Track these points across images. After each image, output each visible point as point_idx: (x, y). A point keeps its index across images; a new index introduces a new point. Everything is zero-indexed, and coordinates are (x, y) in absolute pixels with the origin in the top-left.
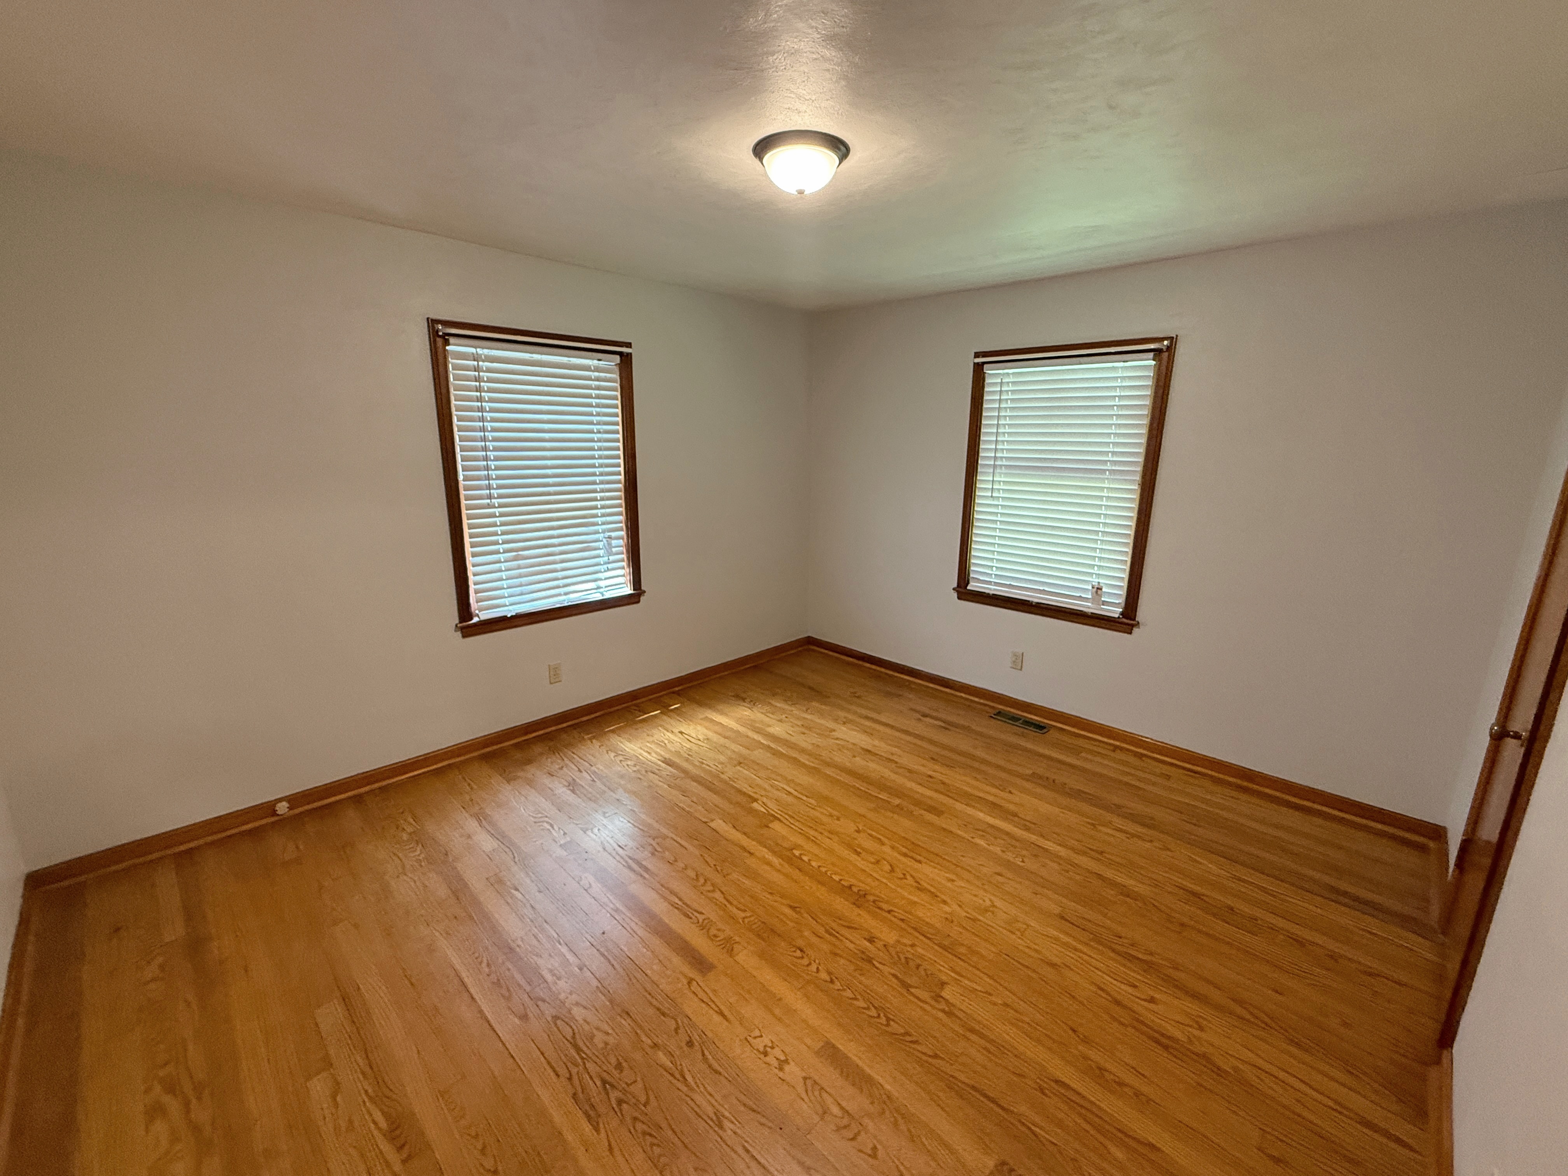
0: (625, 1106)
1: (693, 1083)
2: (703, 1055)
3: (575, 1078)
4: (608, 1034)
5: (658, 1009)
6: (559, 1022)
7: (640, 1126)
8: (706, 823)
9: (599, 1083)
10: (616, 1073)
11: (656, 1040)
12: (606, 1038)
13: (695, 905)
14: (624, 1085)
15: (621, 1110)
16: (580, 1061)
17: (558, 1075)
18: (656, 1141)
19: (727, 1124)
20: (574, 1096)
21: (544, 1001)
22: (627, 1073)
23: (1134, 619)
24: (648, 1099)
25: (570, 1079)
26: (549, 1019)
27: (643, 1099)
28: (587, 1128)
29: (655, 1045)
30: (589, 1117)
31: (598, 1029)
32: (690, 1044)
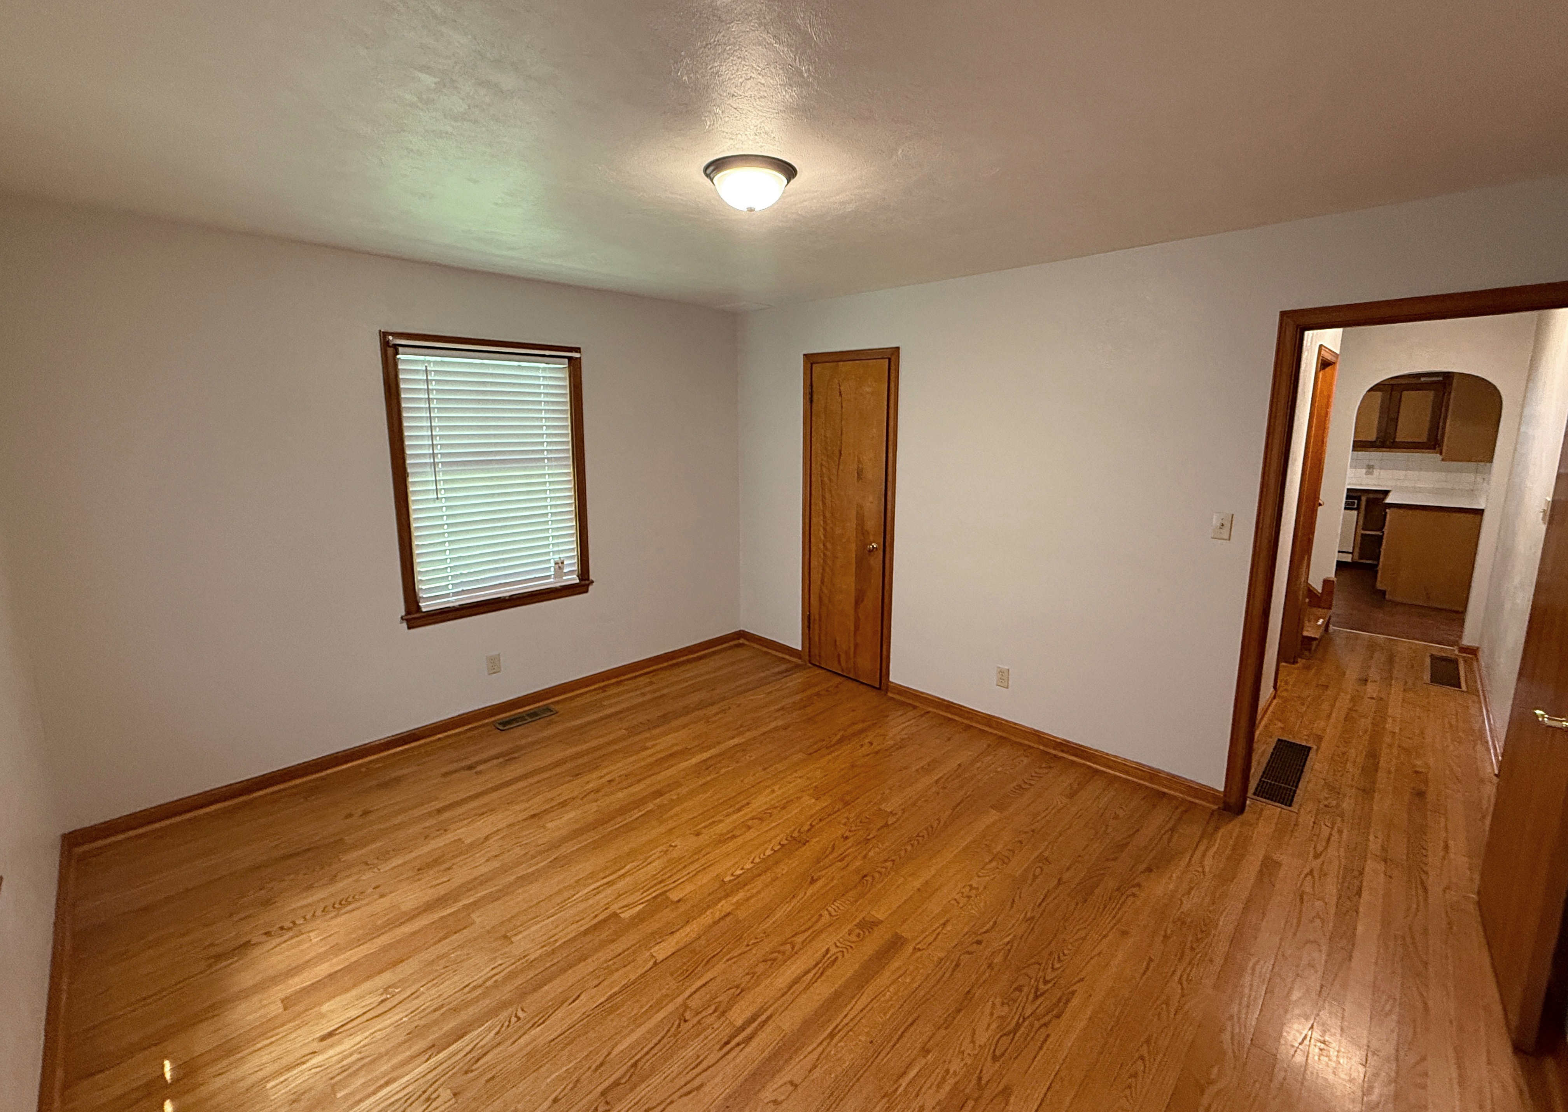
0: (1048, 978)
1: (1010, 937)
2: (985, 932)
3: (1042, 1021)
4: (994, 1004)
5: (954, 970)
6: (998, 1053)
7: (1057, 965)
8: (655, 964)
9: (1038, 1002)
10: (1026, 989)
11: (984, 967)
12: (998, 1005)
13: (818, 955)
14: (1033, 981)
15: (1052, 979)
16: (1026, 1023)
17: (1048, 1036)
18: (1061, 955)
19: (1029, 915)
20: (1058, 1016)
21: (980, 1078)
22: (1022, 981)
23: (588, 579)
24: (1035, 963)
25: (1046, 1025)
26: (997, 1064)
27: (1037, 966)
28: (1075, 1002)
29: (990, 966)
30: (1068, 1001)
31: (992, 1014)
32: (979, 942)
